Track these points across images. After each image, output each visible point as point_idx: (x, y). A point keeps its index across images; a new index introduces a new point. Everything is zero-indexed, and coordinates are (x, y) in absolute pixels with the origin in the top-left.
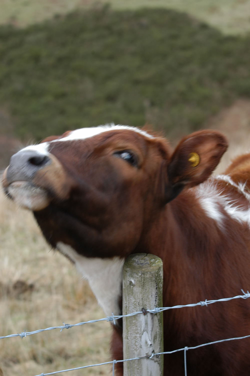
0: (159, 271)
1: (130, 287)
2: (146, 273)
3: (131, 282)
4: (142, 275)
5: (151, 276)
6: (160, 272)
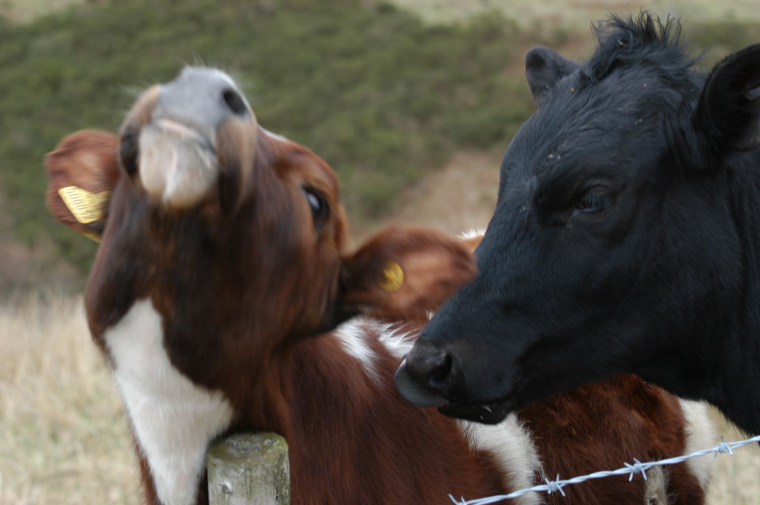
0: (281, 462)
1: (224, 497)
2: (254, 467)
3: (224, 488)
4: (246, 471)
5: (264, 472)
6: (282, 464)
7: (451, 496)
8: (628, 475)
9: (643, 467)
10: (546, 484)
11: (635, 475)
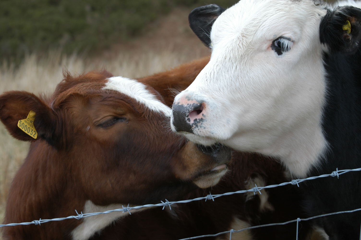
7: (76, 211)
8: (162, 207)
9: (170, 203)
10: (123, 208)
11: (165, 207)
